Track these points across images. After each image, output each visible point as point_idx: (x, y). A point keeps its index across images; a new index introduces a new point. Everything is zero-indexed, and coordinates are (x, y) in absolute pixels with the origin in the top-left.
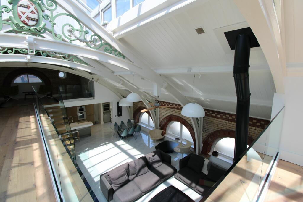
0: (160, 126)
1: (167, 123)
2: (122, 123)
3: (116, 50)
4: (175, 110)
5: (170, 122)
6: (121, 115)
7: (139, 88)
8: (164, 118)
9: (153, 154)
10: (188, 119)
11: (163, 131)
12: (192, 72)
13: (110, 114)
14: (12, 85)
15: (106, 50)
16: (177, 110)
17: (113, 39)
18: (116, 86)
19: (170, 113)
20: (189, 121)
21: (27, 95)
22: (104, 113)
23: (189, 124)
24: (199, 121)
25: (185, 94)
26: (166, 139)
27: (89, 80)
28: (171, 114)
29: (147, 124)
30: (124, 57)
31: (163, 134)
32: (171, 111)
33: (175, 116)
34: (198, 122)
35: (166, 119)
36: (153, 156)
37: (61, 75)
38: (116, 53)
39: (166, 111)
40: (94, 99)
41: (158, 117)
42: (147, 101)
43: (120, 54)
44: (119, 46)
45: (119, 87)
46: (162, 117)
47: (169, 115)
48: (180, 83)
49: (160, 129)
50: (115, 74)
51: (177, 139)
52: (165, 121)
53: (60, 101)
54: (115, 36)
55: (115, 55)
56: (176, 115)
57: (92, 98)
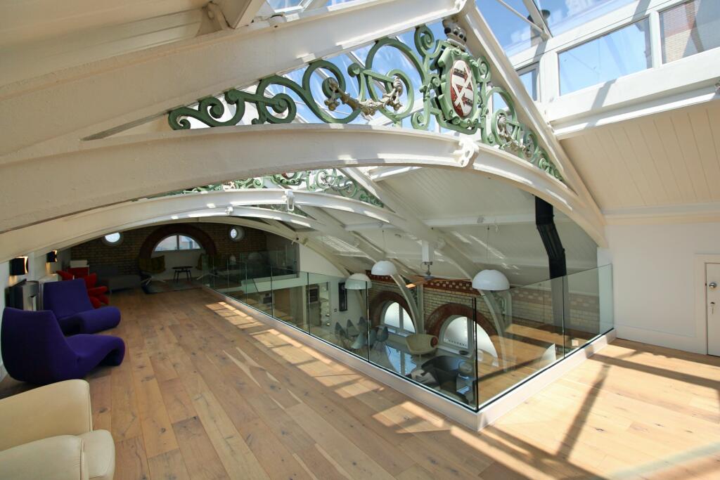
0: (426, 327)
1: (441, 319)
2: (350, 323)
3: (373, 197)
4: (457, 293)
5: (446, 318)
6: (346, 310)
7: (385, 253)
8: (434, 310)
9: (422, 371)
10: (482, 309)
11: (432, 336)
12: (484, 222)
13: (320, 310)
14: (153, 256)
15: (361, 198)
16: (460, 293)
17: (369, 183)
18: (339, 252)
19: (445, 300)
20: (485, 313)
21: (179, 272)
22: (308, 307)
23: (486, 319)
24: (504, 310)
25: (475, 259)
26: (440, 354)
27: (291, 241)
28: (449, 301)
29: (398, 326)
30: (383, 205)
31: (434, 343)
32: (449, 295)
33: (457, 304)
34: (504, 313)
35: (438, 312)
36: (423, 374)
37: (233, 233)
38: (373, 201)
39: (438, 296)
40: (297, 277)
41: (423, 310)
42: (400, 276)
43: (377, 202)
44: (377, 191)
45: (343, 253)
46: (430, 310)
47: (444, 303)
48: (465, 240)
49: (427, 333)
50: (348, 229)
51: (464, 353)
52: (437, 316)
53: (242, 282)
54: (373, 177)
55: (372, 203)
56: (459, 303)
57: (295, 275)
